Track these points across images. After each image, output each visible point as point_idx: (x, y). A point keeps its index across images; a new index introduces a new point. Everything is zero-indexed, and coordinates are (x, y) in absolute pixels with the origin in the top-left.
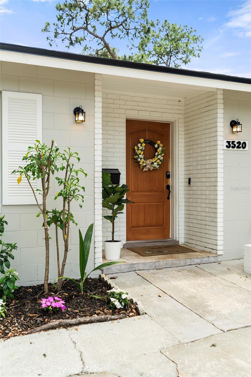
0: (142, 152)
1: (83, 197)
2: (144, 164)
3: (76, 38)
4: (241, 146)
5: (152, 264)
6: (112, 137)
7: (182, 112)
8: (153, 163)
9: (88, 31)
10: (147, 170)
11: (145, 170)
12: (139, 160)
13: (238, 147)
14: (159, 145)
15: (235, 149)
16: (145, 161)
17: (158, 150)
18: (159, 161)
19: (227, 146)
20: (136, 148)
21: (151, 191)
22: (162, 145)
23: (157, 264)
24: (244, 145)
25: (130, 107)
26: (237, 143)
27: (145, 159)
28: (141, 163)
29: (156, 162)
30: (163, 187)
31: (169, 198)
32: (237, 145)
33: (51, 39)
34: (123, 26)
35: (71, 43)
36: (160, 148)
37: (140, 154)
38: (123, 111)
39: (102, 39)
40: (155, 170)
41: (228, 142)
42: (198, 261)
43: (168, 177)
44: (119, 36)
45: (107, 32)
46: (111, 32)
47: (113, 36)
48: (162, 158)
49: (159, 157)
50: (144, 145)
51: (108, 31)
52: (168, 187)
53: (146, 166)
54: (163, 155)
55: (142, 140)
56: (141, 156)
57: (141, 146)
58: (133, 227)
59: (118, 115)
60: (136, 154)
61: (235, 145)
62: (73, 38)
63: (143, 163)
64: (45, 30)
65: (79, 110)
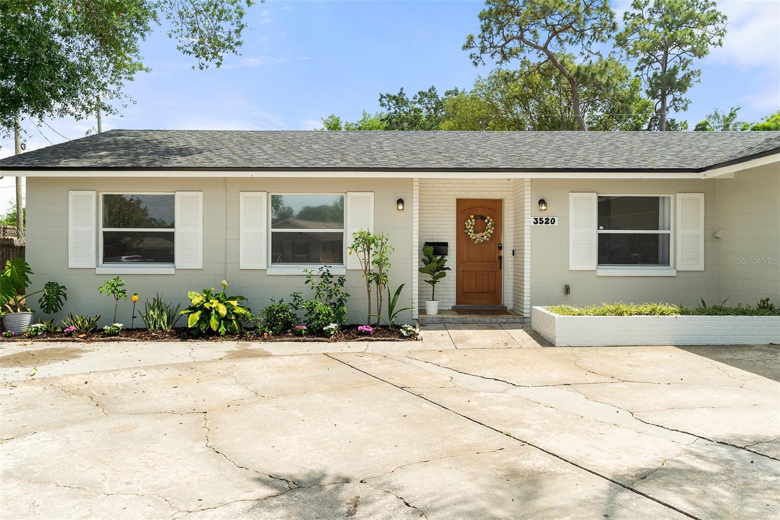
0: (472, 227)
1: (390, 264)
2: (474, 238)
3: (511, 50)
4: (550, 221)
5: (460, 319)
6: (442, 215)
7: (512, 189)
8: (483, 236)
9: (524, 41)
10: (477, 242)
11: (475, 243)
12: (469, 234)
13: (546, 223)
14: (489, 220)
15: (544, 224)
16: (475, 235)
17: (488, 225)
18: (489, 234)
19: (534, 223)
20: (466, 223)
21: (482, 261)
22: (492, 220)
23: (464, 319)
24: (553, 221)
25: (460, 189)
26: (546, 219)
27: (476, 232)
28: (471, 237)
29: (486, 235)
30: (495, 258)
31: (501, 268)
32: (545, 221)
33: (476, 56)
34: (573, 28)
35: (505, 57)
36: (490, 223)
37: (470, 229)
38: (453, 193)
39: (545, 48)
40: (485, 242)
41: (536, 219)
42: (504, 321)
43: (500, 248)
44: (571, 41)
45: (551, 39)
46: (558, 37)
47: (561, 42)
48: (492, 232)
49: (489, 230)
50: (473, 220)
51: (552, 37)
52: (500, 258)
53: (476, 239)
54: (493, 228)
55: (472, 217)
56: (470, 231)
57: (471, 221)
58: (464, 293)
59: (448, 197)
60: (467, 229)
61: (543, 221)
62: (506, 50)
63: (473, 236)
64: (467, 47)
65: (400, 201)
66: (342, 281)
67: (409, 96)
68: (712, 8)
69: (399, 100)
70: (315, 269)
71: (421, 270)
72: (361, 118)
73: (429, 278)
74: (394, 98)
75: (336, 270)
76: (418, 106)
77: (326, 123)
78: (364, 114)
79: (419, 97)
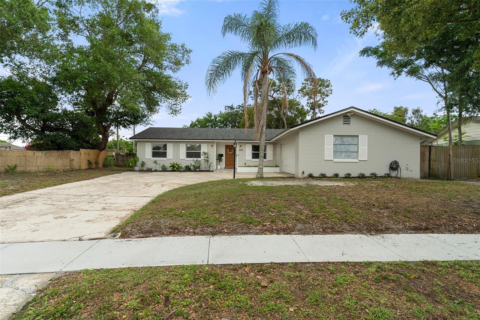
0: (229, 151)
1: (210, 158)
4: (242, 150)
6: (222, 148)
21: (231, 158)
28: (228, 153)
29: (232, 153)
38: (225, 144)
41: (239, 149)
49: (233, 151)
50: (229, 149)
58: (227, 164)
59: (223, 145)
60: (227, 151)
65: (212, 146)
66: (200, 161)
67: (235, 106)
68: (329, 82)
69: (232, 108)
70: (195, 159)
71: (217, 160)
72: (219, 113)
73: (218, 161)
74: (230, 107)
75: (199, 159)
76: (238, 110)
77: (207, 115)
78: (220, 112)
79: (238, 107)
